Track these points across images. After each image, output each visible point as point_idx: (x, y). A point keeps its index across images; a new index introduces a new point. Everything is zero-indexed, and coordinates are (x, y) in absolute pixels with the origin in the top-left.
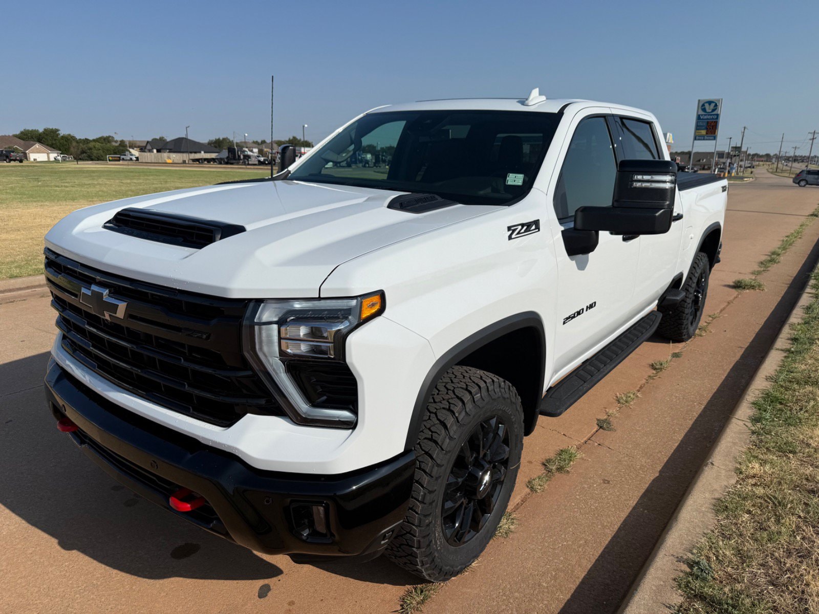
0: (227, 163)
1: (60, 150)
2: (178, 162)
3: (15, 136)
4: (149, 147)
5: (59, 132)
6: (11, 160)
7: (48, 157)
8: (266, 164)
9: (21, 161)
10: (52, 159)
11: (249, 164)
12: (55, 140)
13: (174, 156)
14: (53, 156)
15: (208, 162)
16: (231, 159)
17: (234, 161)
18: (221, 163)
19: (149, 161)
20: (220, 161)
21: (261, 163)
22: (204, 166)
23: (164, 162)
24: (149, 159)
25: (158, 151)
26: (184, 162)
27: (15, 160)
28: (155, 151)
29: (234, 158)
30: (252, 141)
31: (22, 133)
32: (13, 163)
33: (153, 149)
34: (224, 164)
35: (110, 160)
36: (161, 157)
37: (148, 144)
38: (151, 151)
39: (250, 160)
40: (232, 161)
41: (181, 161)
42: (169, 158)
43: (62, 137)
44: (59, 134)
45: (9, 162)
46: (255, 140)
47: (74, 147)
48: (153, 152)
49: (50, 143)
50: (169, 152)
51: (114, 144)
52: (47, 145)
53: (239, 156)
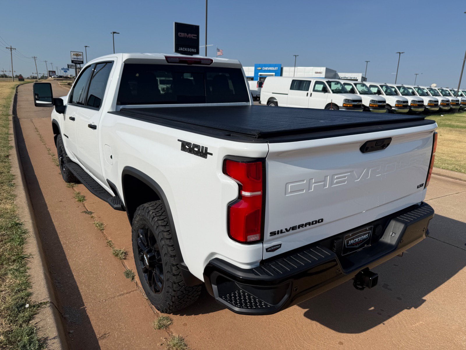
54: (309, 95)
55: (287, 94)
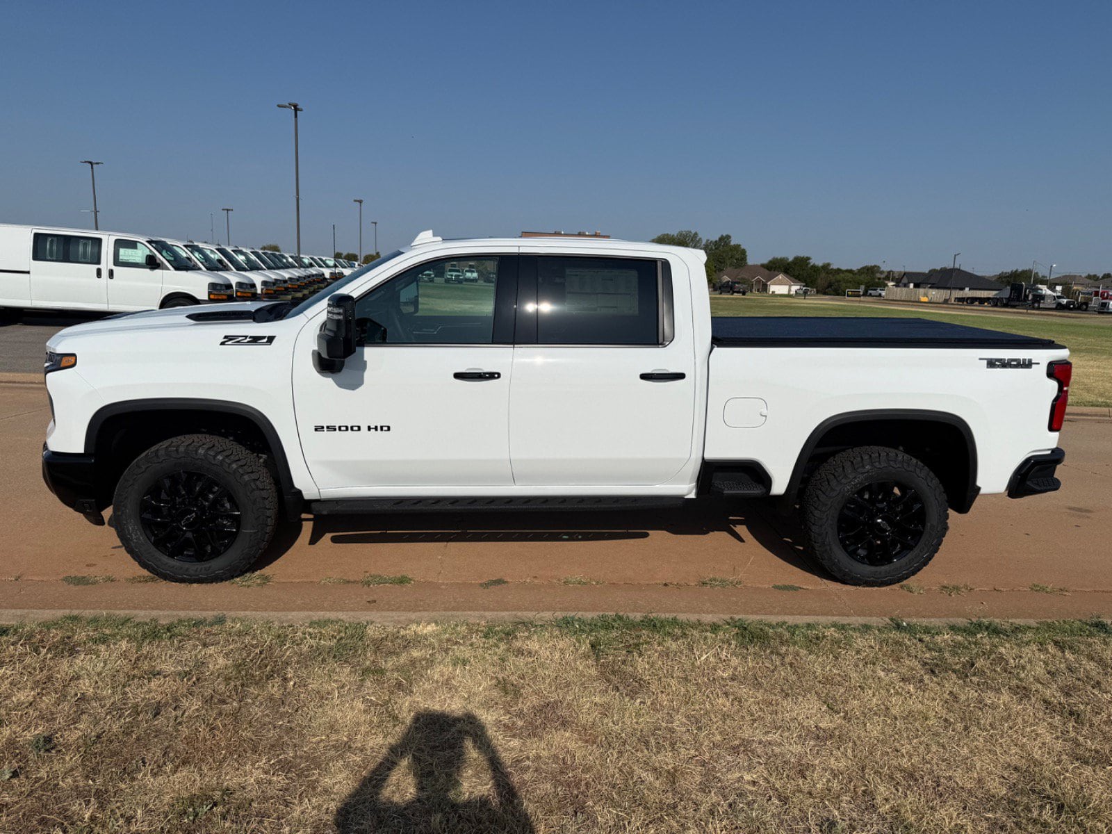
0: (1006, 306)
1: (805, 281)
2: (938, 301)
3: (763, 266)
4: (905, 280)
5: (810, 261)
6: (734, 292)
7: (790, 290)
8: (1071, 309)
9: (744, 293)
10: (793, 292)
11: (1039, 308)
12: (803, 270)
13: (934, 293)
14: (795, 288)
15: (980, 303)
16: (1013, 300)
17: (1017, 303)
18: (996, 305)
19: (897, 299)
20: (995, 302)
21: (1060, 307)
22: (975, 308)
23: (917, 300)
24: (898, 296)
25: (917, 286)
26: (946, 301)
27: (738, 292)
28: (912, 285)
29: (1018, 299)
30: (1087, 275)
31: (770, 262)
32: (736, 295)
33: (909, 283)
34: (999, 307)
35: (848, 296)
36: (916, 294)
37: (905, 277)
38: (906, 285)
39: (1042, 301)
40: (1013, 303)
41: (942, 300)
42: (926, 295)
43: (812, 266)
44: (809, 263)
45: (732, 294)
46: (1092, 274)
47: (821, 279)
48: (909, 287)
49: (797, 273)
50: (930, 288)
51: (878, 275)
52: (793, 276)
53: (1027, 296)
54: (105, 273)
55: (28, 272)
